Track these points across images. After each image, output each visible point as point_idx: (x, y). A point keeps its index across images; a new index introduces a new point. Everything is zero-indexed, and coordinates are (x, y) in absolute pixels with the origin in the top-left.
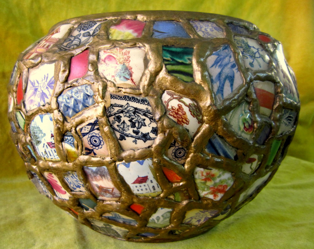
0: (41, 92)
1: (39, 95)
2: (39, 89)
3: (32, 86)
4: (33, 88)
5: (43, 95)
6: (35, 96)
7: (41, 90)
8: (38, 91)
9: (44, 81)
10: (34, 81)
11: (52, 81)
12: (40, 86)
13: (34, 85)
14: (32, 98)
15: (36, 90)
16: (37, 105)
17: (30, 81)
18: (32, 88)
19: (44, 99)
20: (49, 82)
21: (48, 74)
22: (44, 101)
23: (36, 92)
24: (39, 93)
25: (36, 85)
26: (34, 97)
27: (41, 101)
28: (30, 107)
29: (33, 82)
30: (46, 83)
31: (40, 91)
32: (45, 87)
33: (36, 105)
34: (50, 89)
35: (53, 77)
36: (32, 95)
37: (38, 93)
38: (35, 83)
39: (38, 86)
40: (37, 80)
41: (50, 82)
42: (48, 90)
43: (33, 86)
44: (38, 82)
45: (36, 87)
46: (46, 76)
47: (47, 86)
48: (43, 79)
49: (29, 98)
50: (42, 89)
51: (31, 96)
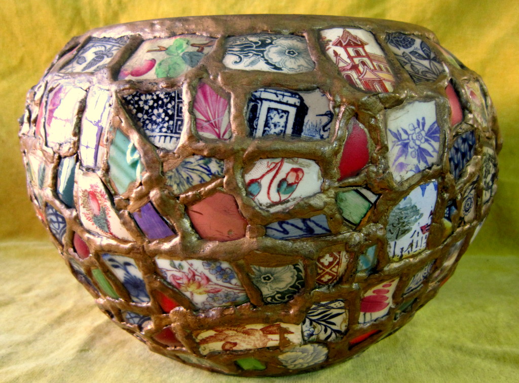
0: (417, 147)
1: (414, 153)
2: (411, 144)
3: (396, 139)
4: (399, 143)
5: (421, 152)
6: (406, 156)
7: (416, 144)
8: (411, 148)
9: (418, 130)
10: (398, 131)
11: (434, 129)
12: (413, 139)
13: (399, 137)
14: (402, 160)
15: (405, 145)
16: (414, 169)
17: (390, 131)
18: (397, 144)
19: (425, 158)
20: (429, 130)
21: (423, 119)
22: (426, 162)
23: (408, 149)
24: (413, 149)
25: (404, 136)
26: (405, 159)
27: (419, 162)
28: (401, 176)
29: (396, 132)
30: (423, 133)
31: (414, 147)
32: (423, 140)
33: (411, 170)
34: (433, 142)
35: (434, 123)
36: (400, 156)
37: (410, 150)
38: (400, 135)
39: (408, 139)
40: (403, 129)
41: (431, 132)
42: (430, 144)
43: (398, 139)
44: (406, 132)
45: (405, 140)
46: (421, 121)
47: (426, 137)
48: (416, 126)
49: (395, 161)
50: (418, 142)
51: (398, 158)
